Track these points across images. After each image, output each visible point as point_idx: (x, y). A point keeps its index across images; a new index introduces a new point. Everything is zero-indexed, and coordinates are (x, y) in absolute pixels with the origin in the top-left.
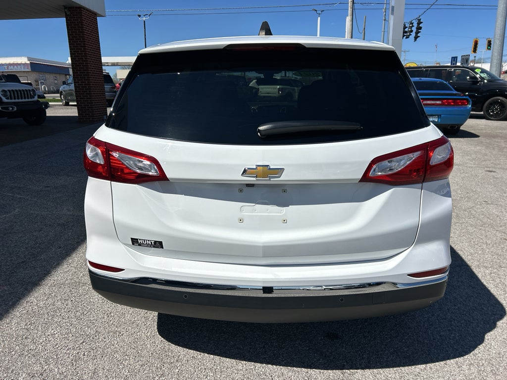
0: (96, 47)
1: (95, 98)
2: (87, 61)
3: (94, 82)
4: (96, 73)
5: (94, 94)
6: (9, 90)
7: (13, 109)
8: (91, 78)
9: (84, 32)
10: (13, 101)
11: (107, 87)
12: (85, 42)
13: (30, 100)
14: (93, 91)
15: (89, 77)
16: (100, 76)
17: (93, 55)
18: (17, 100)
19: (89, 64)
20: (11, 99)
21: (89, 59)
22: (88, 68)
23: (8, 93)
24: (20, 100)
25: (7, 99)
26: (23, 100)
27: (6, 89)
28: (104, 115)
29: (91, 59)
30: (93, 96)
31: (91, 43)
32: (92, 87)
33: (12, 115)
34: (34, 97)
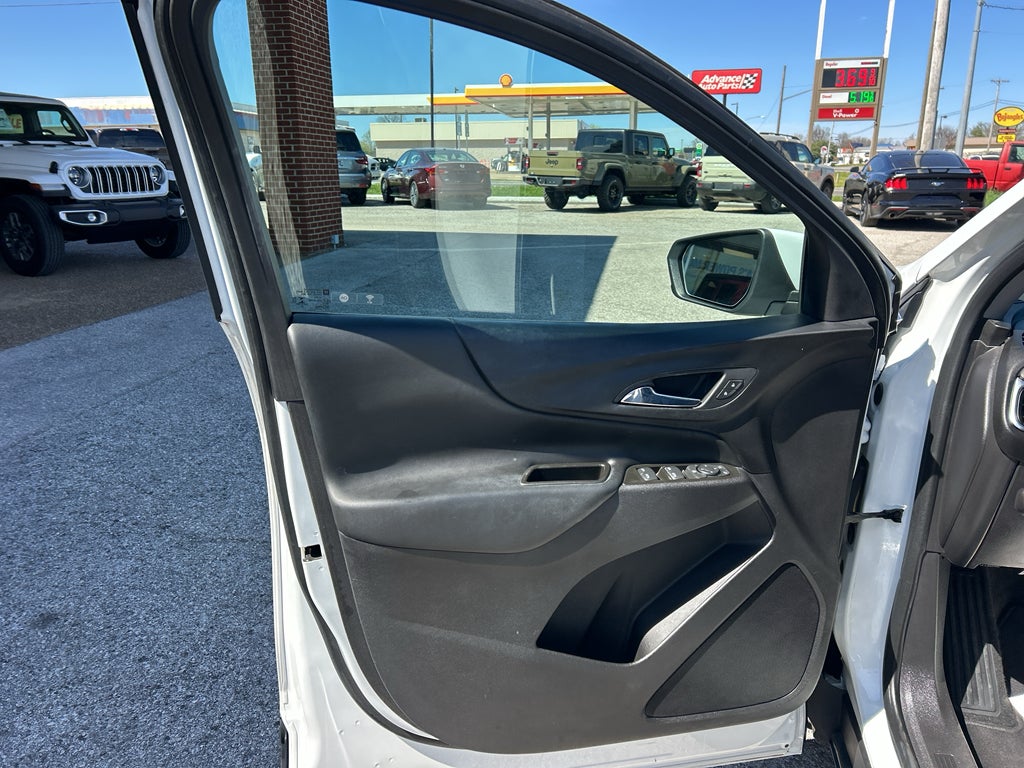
0: (319, 55)
1: (312, 190)
2: (296, 92)
3: (312, 149)
4: (317, 126)
5: (311, 178)
6: (91, 169)
7: (98, 220)
8: (304, 136)
9: (288, 14)
10: (102, 196)
11: (345, 160)
12: (290, 40)
13: (147, 194)
14: (307, 172)
15: (298, 136)
16: (326, 132)
17: (312, 77)
18: (111, 196)
19: (301, 99)
20: (96, 191)
21: (301, 87)
22: (296, 110)
23: (89, 177)
24: (121, 195)
25: (84, 190)
26: (130, 195)
27: (83, 166)
28: (335, 233)
29: (307, 88)
30: (308, 184)
31: (306, 45)
32: (306, 160)
33: (96, 234)
34: (158, 188)
